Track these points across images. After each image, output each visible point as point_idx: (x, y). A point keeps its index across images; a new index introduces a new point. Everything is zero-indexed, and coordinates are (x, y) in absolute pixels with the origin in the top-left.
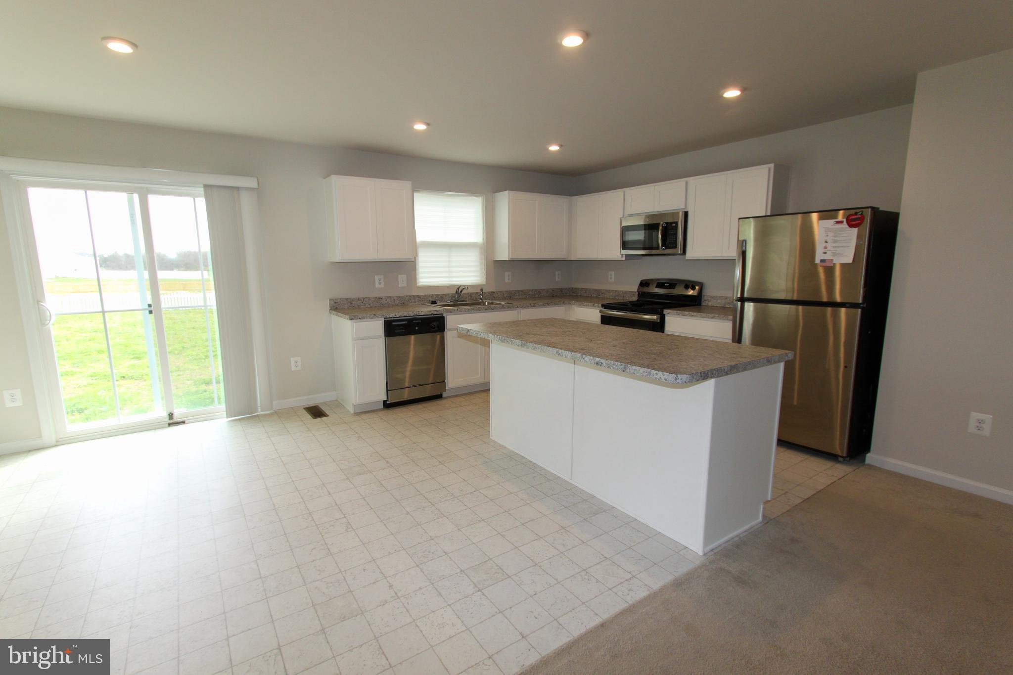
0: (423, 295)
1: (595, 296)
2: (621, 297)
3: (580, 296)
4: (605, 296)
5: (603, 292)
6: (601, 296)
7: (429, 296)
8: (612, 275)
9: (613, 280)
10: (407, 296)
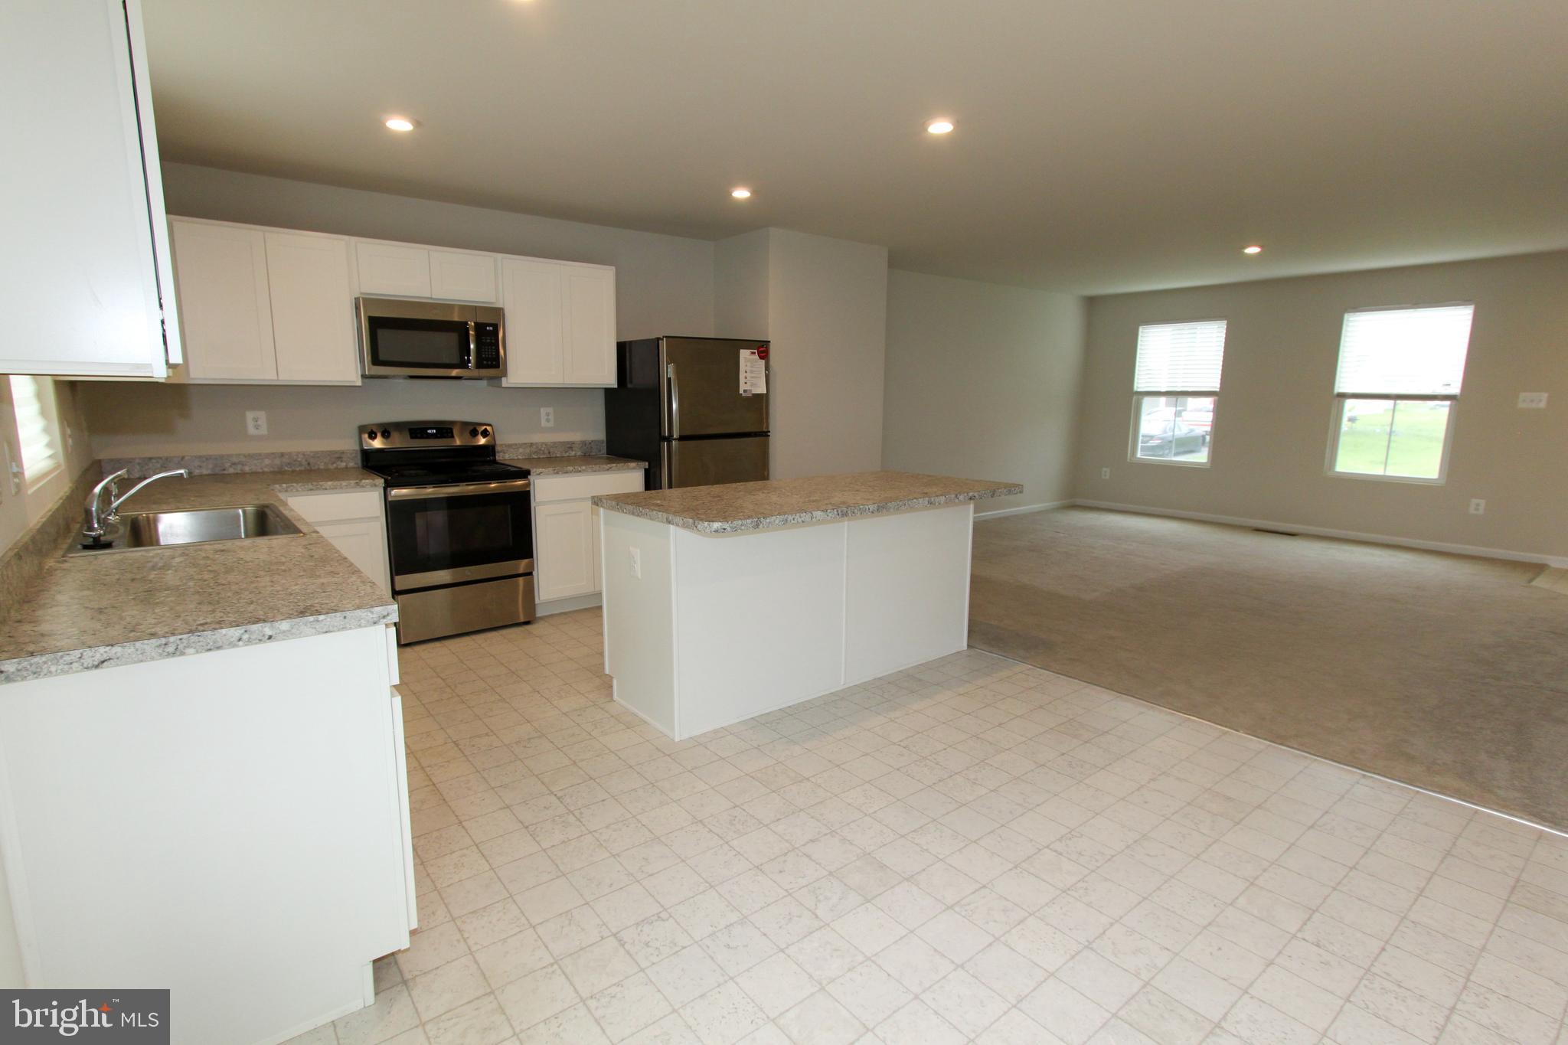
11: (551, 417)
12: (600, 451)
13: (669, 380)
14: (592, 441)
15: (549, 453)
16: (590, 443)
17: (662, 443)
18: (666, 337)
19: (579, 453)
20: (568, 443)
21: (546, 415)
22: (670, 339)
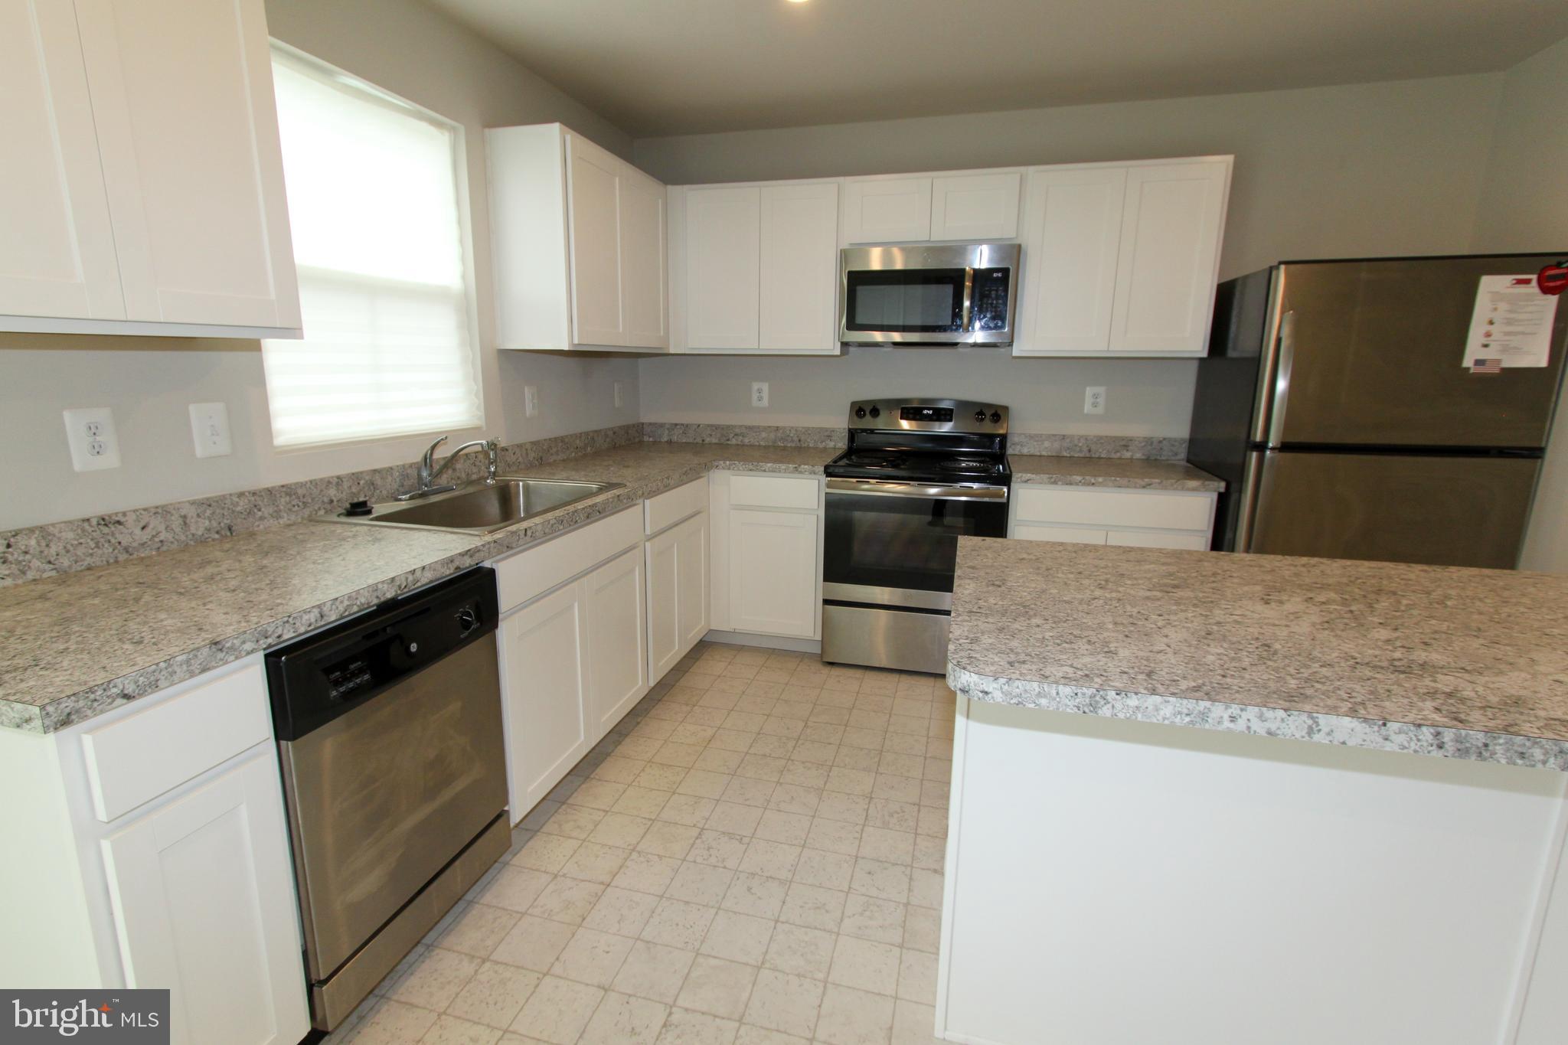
0: (302, 485)
1: (714, 441)
2: (792, 441)
3: (670, 442)
4: (746, 441)
5: (737, 431)
6: (734, 442)
7: (328, 483)
8: (761, 392)
9: (765, 402)
10: (241, 495)
11: (1101, 400)
12: (1176, 454)
13: (1279, 341)
14: (1164, 439)
15: (1090, 451)
16: (1160, 442)
17: (1248, 453)
18: (1286, 263)
19: (1138, 455)
20: (1122, 439)
21: (1093, 398)
22: (1292, 267)
